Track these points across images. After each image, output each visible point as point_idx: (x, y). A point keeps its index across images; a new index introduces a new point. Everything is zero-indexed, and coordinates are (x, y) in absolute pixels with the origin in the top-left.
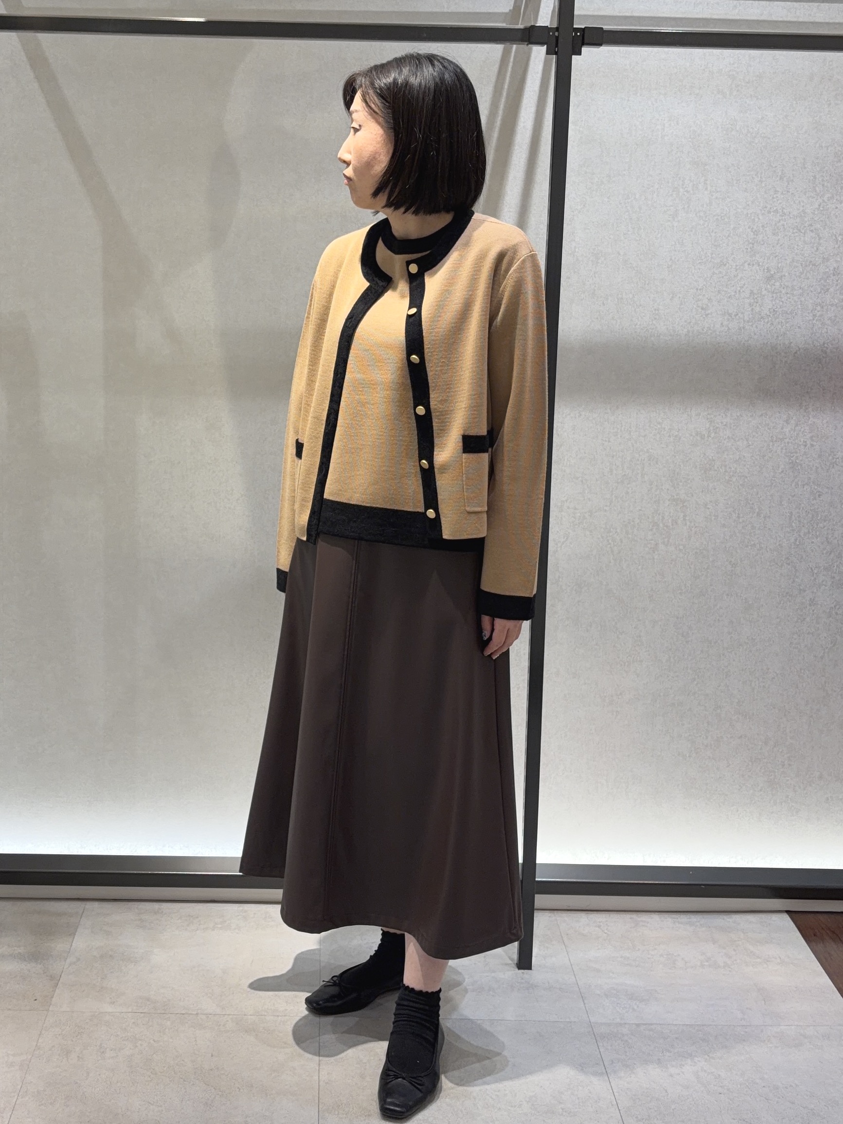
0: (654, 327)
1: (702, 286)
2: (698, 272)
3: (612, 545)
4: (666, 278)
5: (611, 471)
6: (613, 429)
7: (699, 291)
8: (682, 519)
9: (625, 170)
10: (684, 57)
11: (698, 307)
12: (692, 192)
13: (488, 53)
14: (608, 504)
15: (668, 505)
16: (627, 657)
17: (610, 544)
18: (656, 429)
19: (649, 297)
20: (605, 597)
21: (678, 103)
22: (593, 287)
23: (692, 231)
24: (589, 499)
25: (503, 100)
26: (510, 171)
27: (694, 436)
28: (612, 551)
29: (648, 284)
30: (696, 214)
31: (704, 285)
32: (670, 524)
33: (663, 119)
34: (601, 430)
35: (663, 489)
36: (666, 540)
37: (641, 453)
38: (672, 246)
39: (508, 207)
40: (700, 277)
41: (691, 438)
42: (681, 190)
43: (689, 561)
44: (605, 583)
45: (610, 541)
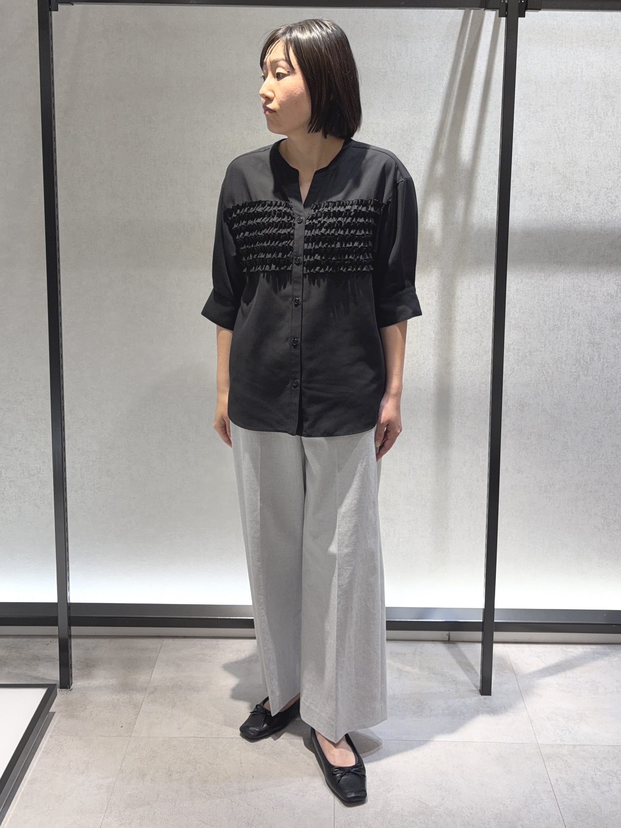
0: (576, 216)
1: (612, 187)
2: (608, 176)
3: (546, 376)
4: (584, 180)
5: (545, 322)
6: (547, 291)
7: (609, 190)
8: (597, 357)
9: (554, 102)
10: (597, 19)
11: (608, 201)
12: (603, 117)
13: (453, 17)
14: (543, 346)
15: (587, 347)
16: (557, 458)
17: (545, 375)
18: (578, 291)
19: (573, 195)
20: (541, 414)
21: (593, 53)
22: (531, 187)
23: (603, 146)
24: (529, 343)
25: (464, 51)
26: (470, 104)
27: (606, 297)
28: (546, 381)
29: (571, 185)
30: (606, 134)
31: (613, 185)
32: (588, 360)
33: (582, 64)
34: (537, 292)
35: (583, 334)
36: (585, 372)
37: (567, 309)
38: (589, 157)
39: (468, 129)
40: (609, 180)
41: (604, 298)
42: (595, 116)
43: (603, 388)
44: (541, 404)
45: (545, 373)
